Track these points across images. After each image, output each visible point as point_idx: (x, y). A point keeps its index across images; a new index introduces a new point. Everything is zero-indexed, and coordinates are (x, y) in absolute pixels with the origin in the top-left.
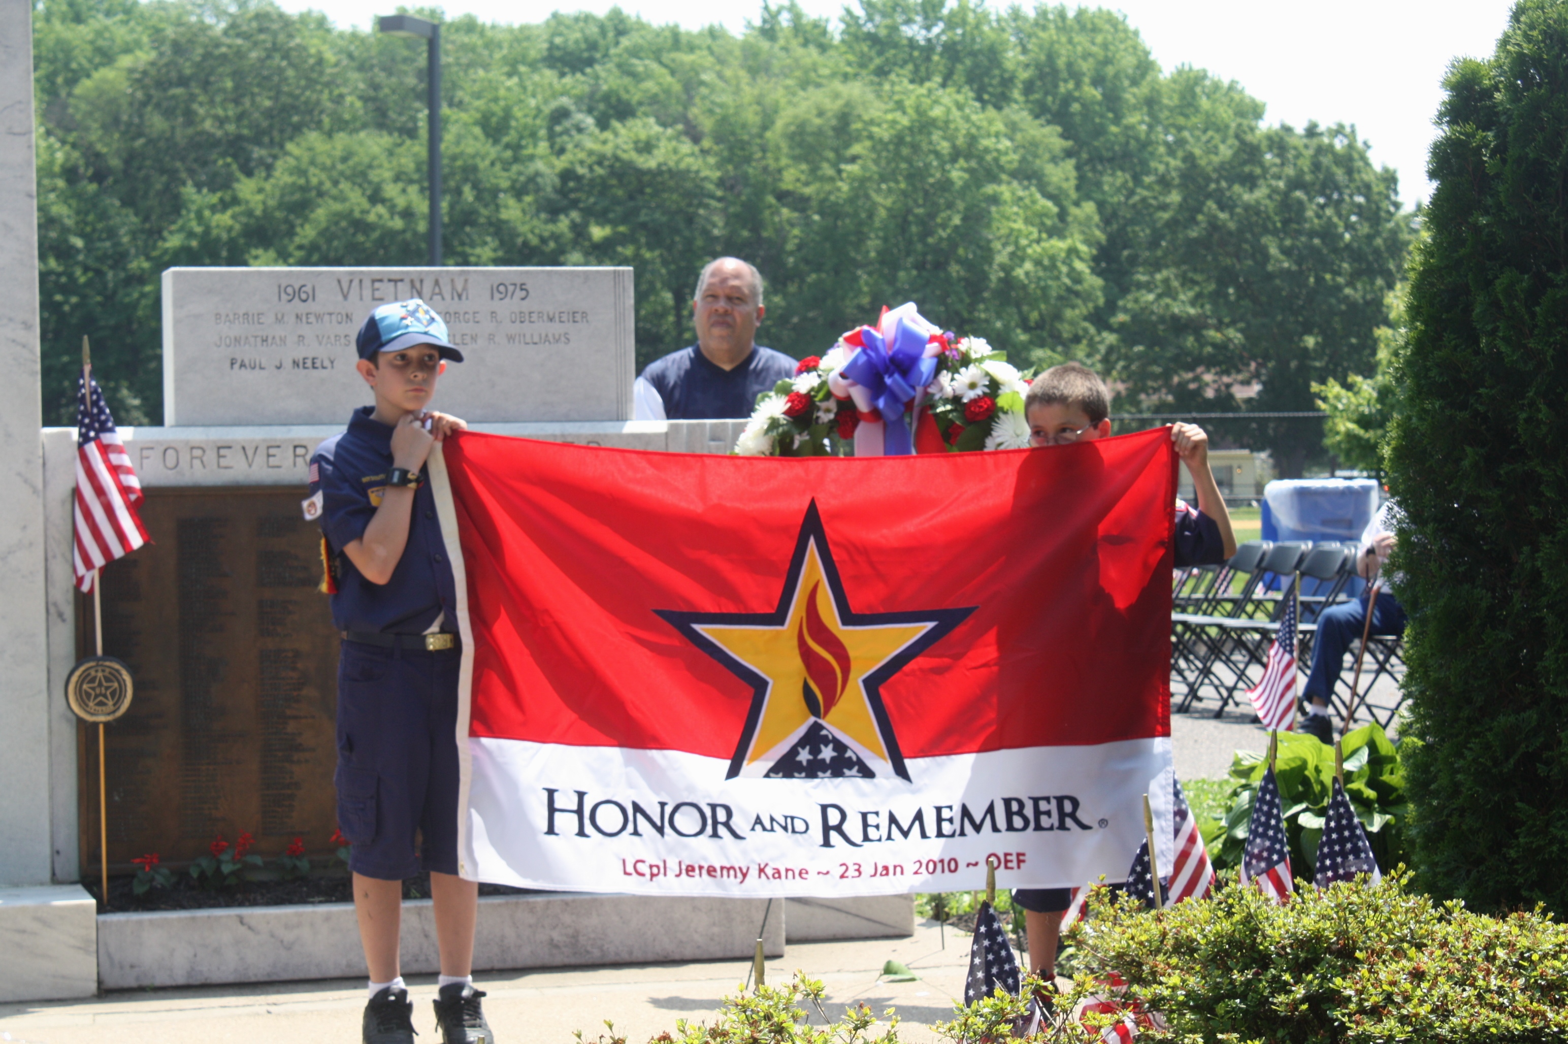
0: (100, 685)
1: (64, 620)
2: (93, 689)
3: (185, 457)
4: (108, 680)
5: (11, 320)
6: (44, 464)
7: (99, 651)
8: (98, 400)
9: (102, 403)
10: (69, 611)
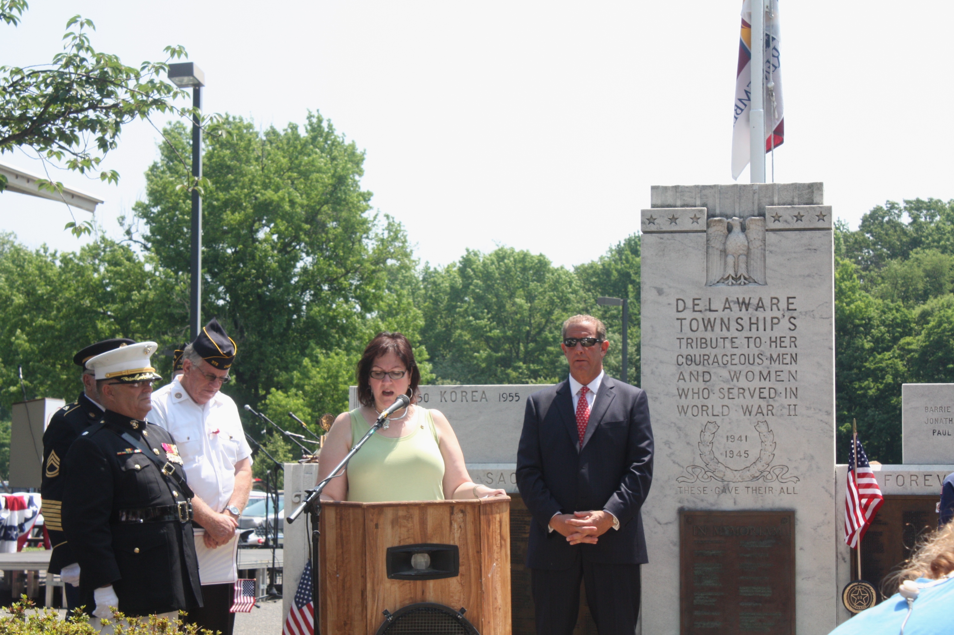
0: (860, 595)
1: (845, 562)
2: (856, 596)
3: (908, 480)
4: (864, 592)
5: (820, 410)
6: (836, 482)
7: (860, 578)
8: (861, 450)
9: (862, 452)
10: (848, 557)
